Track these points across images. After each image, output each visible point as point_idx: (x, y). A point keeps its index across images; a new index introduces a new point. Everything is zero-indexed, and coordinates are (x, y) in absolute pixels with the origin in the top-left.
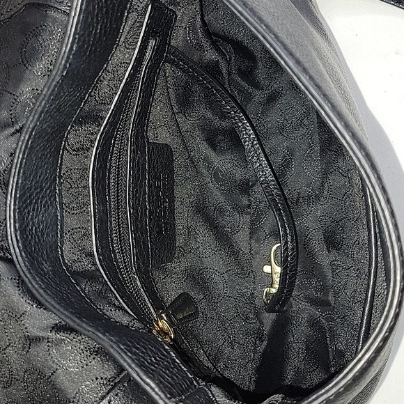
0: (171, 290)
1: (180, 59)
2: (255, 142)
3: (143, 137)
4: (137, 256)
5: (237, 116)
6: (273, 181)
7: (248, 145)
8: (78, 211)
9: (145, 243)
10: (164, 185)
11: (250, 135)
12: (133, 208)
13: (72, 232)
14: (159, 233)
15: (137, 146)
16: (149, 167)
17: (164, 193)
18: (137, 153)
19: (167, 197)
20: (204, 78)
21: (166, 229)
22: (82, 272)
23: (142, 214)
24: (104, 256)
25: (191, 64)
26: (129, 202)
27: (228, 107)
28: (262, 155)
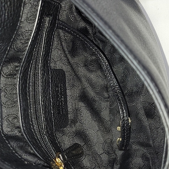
0: (67, 142)
1: (66, 27)
2: (108, 66)
3: (48, 67)
4: (46, 126)
5: (98, 54)
6: (117, 85)
7: (105, 68)
8: (11, 106)
9: (51, 119)
10: (61, 89)
11: (106, 63)
12: (44, 103)
13: (7, 117)
14: (59, 113)
15: (44, 72)
16: (52, 81)
17: (61, 94)
18: (45, 75)
19: (63, 95)
20: (80, 36)
21: (63, 111)
22: (13, 137)
23: (48, 105)
24: (26, 128)
25: (72, 29)
26: (41, 99)
27: (94, 50)
28: (111, 72)
